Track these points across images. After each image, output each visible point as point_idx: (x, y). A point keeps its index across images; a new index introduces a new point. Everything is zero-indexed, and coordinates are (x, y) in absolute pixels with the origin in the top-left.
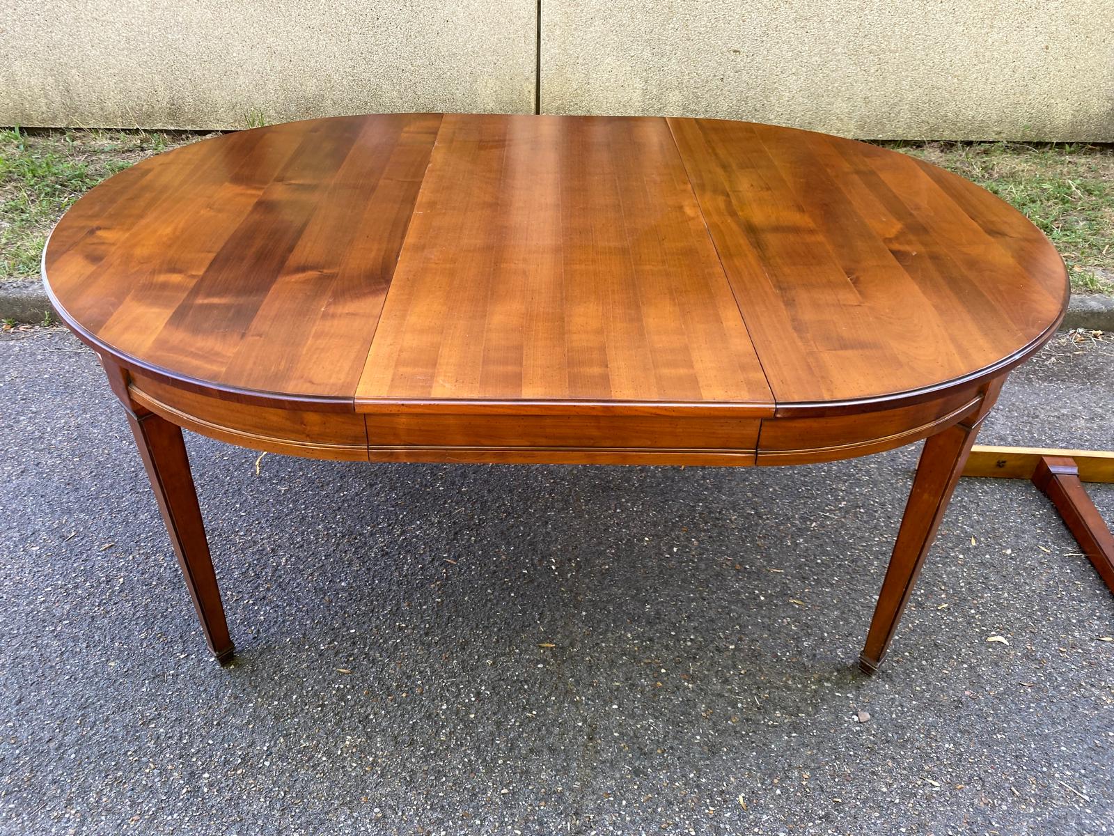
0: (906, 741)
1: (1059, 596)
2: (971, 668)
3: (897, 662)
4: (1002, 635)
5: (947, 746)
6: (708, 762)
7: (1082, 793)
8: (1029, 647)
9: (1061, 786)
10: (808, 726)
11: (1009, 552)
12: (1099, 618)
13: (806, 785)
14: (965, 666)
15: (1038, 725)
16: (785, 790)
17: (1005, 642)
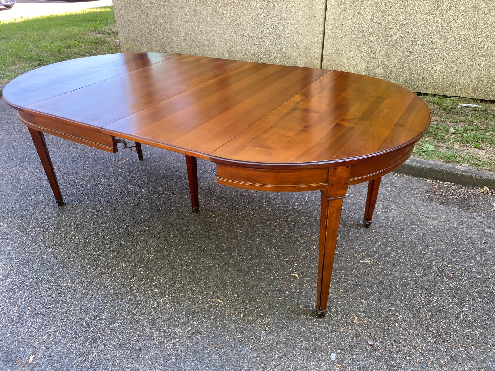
0: (223, 289)
1: (340, 272)
2: (274, 279)
3: (248, 268)
4: (299, 275)
5: (236, 295)
6: (156, 271)
7: (267, 327)
8: (304, 282)
9: (262, 321)
10: (197, 274)
11: (338, 252)
12: (348, 284)
13: (178, 287)
14: (272, 278)
15: (277, 303)
16: (170, 287)
17: (298, 277)
